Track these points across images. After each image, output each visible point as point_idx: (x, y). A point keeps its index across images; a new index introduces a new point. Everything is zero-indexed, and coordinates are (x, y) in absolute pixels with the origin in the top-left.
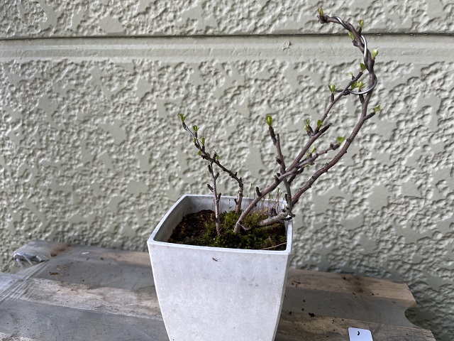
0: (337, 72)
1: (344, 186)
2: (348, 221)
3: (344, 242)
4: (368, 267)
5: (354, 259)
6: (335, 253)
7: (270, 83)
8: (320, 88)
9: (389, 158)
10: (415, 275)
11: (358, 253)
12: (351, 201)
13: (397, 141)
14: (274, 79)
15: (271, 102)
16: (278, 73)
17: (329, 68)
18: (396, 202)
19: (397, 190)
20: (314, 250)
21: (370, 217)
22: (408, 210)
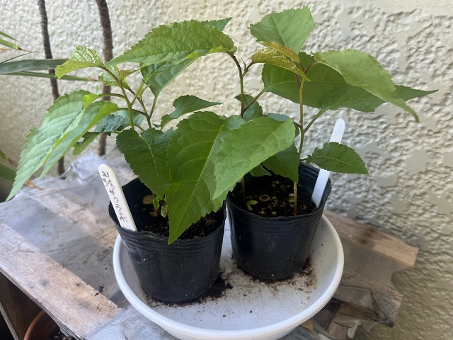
0: (393, 21)
1: (382, 143)
2: (381, 178)
3: (374, 197)
4: (394, 225)
5: (382, 214)
6: (365, 204)
7: (322, 27)
8: (373, 37)
9: (435, 123)
10: (442, 245)
11: (386, 210)
12: (387, 160)
13: (448, 106)
14: (326, 24)
15: (322, 47)
16: (332, 17)
17: (385, 16)
18: (435, 170)
19: (439, 158)
20: (345, 197)
21: (405, 179)
22: (447, 181)
